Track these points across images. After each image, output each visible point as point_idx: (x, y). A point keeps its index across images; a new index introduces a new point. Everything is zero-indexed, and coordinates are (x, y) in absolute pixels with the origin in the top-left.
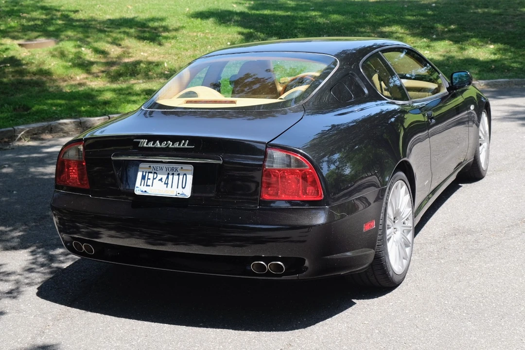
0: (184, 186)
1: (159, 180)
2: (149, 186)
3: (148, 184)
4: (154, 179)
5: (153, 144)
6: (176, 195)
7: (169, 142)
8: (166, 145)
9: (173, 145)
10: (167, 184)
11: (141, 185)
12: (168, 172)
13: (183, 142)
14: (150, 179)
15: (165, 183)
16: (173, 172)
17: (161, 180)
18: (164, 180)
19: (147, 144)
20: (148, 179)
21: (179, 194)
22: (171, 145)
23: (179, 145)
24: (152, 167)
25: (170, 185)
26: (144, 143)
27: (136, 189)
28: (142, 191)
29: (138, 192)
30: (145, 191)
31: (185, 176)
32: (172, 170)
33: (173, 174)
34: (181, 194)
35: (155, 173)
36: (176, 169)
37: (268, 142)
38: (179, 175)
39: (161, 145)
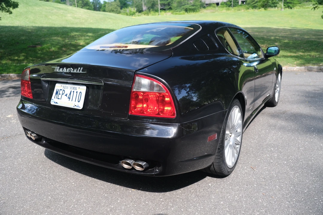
0: (79, 101)
1: (65, 95)
2: (59, 99)
3: (59, 98)
4: (62, 94)
5: (62, 70)
6: (74, 107)
7: (71, 68)
8: (69, 70)
9: (73, 71)
10: (70, 98)
11: (54, 98)
12: (71, 90)
13: (79, 68)
14: (60, 94)
15: (68, 98)
16: (74, 90)
17: (66, 95)
18: (68, 95)
19: (59, 70)
20: (59, 94)
21: (75, 106)
22: (72, 71)
23: (77, 71)
24: (62, 86)
25: (71, 99)
26: (57, 69)
27: (52, 101)
28: (55, 102)
29: (52, 103)
30: (57, 103)
31: (80, 93)
32: (74, 88)
33: (74, 92)
34: (77, 106)
35: (64, 90)
36: (76, 88)
37: (136, 71)
38: (77, 92)
39: (66, 71)
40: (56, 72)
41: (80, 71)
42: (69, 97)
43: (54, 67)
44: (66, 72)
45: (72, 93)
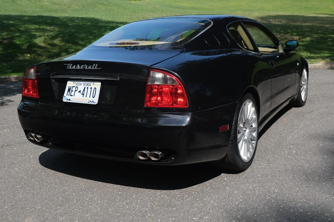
0: (94, 97)
1: (79, 92)
3: (71, 95)
4: (75, 91)
5: (76, 67)
7: (86, 65)
8: (83, 67)
11: (67, 95)
12: (85, 86)
13: (94, 65)
14: (73, 91)
16: (88, 86)
18: (81, 92)
19: (72, 67)
21: (90, 101)
22: (86, 68)
23: (91, 67)
24: (75, 83)
25: (85, 95)
26: (70, 67)
27: (64, 98)
28: (67, 100)
29: (65, 100)
30: (69, 100)
31: (95, 89)
32: (87, 85)
33: (88, 88)
34: (92, 102)
35: (76, 87)
36: (90, 85)
37: (151, 66)
38: (91, 88)
39: (80, 67)
40: (69, 69)
41: (95, 67)
42: (83, 93)
43: (66, 64)
44: (80, 69)
45: (86, 89)
